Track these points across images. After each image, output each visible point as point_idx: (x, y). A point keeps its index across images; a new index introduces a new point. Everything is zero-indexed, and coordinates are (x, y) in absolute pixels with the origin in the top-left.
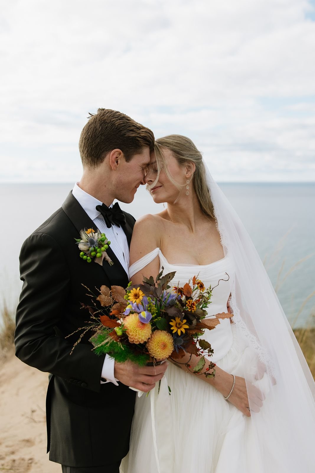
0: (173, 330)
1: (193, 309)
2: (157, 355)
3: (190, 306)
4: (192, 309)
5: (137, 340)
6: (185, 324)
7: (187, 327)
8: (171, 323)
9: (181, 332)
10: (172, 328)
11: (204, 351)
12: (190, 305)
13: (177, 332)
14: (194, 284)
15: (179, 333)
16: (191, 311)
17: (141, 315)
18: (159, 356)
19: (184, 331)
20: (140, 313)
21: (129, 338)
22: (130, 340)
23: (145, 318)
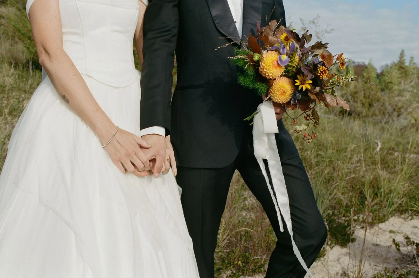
0: (297, 82)
1: (322, 76)
2: (274, 96)
3: (321, 72)
4: (321, 74)
5: (264, 73)
6: (309, 84)
7: (309, 87)
8: (298, 76)
9: (302, 88)
10: (296, 81)
11: (312, 119)
12: (322, 70)
13: (298, 86)
14: (337, 59)
15: (300, 88)
16: (320, 76)
17: (281, 56)
18: (275, 98)
19: (304, 89)
20: (282, 54)
21: (260, 68)
22: (260, 70)
23: (283, 61)
